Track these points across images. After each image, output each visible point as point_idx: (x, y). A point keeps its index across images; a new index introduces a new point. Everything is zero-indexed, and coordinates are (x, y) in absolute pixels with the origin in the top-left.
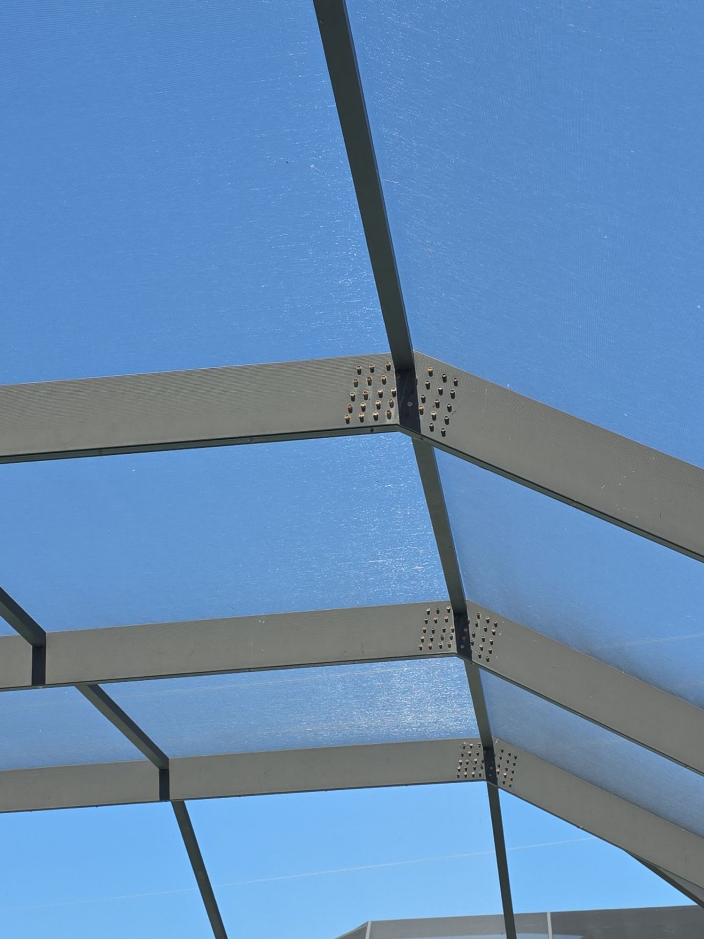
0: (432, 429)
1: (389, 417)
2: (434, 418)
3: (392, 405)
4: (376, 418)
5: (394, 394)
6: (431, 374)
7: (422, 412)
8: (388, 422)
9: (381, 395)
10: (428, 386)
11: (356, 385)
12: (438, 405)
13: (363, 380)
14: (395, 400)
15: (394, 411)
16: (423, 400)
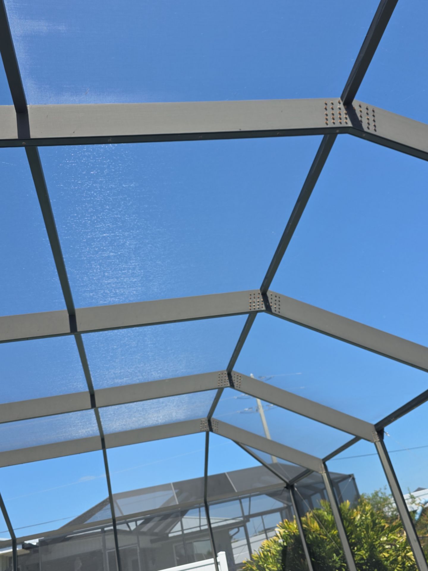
0: (275, 311)
1: (262, 307)
2: (275, 308)
3: (262, 304)
4: (259, 308)
5: (262, 301)
6: (272, 295)
7: (271, 306)
8: (263, 309)
9: (258, 302)
10: (272, 299)
11: (251, 299)
12: (276, 304)
13: (253, 296)
14: (263, 303)
15: (264, 306)
16: (271, 303)
